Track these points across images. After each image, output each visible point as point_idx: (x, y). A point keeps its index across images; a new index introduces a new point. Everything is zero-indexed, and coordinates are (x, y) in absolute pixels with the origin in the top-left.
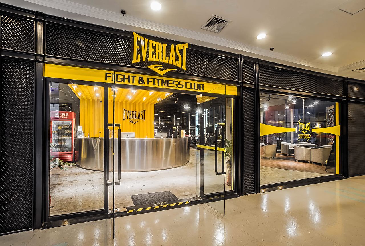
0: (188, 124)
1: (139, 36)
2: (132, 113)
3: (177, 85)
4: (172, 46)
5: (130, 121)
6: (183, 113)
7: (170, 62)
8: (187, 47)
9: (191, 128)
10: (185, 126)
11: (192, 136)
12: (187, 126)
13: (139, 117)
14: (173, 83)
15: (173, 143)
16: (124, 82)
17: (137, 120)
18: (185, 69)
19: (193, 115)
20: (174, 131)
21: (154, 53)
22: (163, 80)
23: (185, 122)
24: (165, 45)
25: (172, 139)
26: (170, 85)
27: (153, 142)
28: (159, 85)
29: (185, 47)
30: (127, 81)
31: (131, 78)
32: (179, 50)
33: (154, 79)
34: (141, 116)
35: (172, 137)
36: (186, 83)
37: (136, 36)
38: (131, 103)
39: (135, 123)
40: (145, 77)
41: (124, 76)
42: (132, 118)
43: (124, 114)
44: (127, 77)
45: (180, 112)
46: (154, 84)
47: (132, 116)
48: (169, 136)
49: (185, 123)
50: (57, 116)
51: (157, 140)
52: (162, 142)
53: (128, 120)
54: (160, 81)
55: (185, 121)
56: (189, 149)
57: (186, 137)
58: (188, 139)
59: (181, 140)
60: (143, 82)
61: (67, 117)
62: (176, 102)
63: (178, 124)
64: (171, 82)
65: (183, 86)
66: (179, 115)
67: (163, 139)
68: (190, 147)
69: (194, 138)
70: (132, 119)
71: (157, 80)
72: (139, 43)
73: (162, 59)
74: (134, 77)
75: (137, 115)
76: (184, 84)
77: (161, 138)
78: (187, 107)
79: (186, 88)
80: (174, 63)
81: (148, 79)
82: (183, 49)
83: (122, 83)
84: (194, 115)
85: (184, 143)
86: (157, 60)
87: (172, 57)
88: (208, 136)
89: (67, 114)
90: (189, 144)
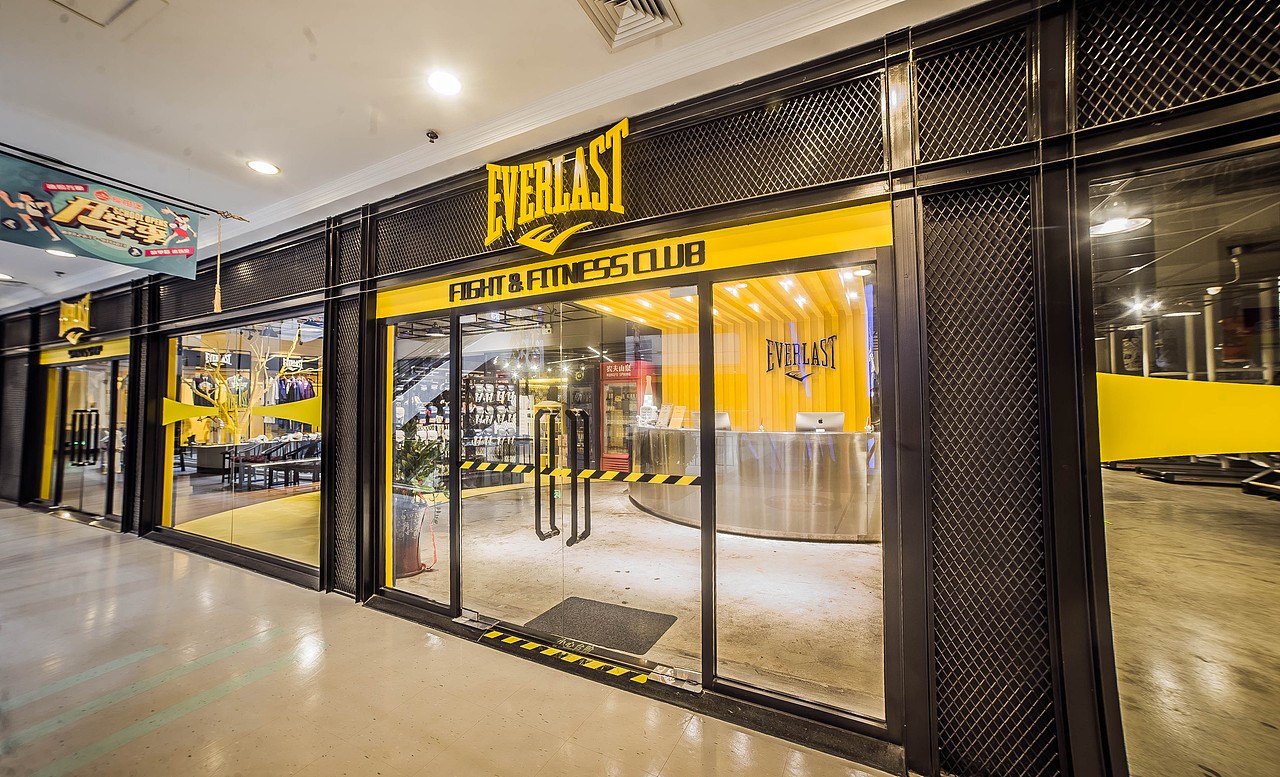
2: (792, 348)
3: (607, 271)
5: (788, 374)
13: (815, 358)
14: (596, 267)
16: (484, 296)
17: (808, 369)
21: (532, 198)
26: (587, 276)
28: (556, 284)
30: (487, 293)
31: (495, 283)
33: (542, 271)
34: (822, 356)
36: (636, 256)
39: (801, 380)
40: (522, 271)
41: (482, 281)
42: (793, 363)
43: (769, 354)
44: (486, 282)
46: (545, 285)
47: (792, 360)
50: (610, 372)
53: (781, 372)
60: (520, 288)
61: (628, 374)
64: (590, 266)
65: (625, 268)
70: (794, 368)
71: (551, 272)
74: (499, 280)
75: (809, 355)
76: (629, 261)
79: (636, 271)
81: (528, 273)
87: (581, 188)
89: (628, 367)
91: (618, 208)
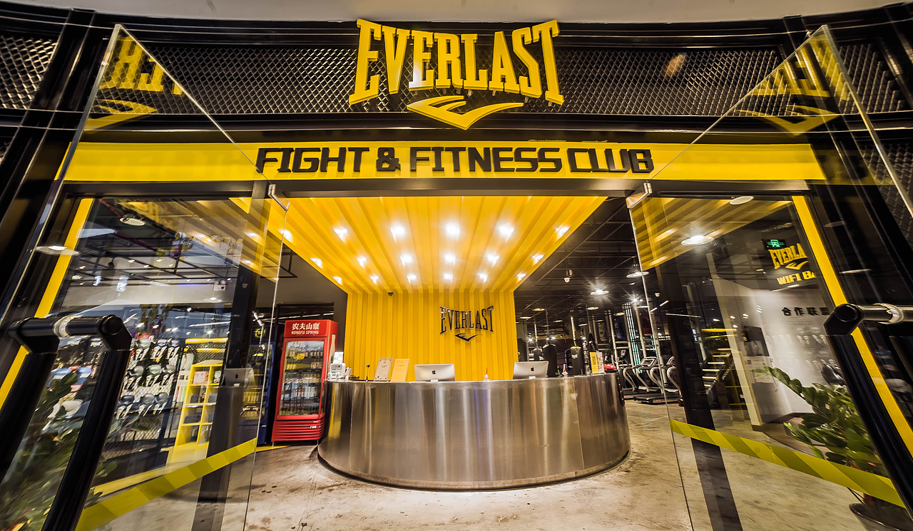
0: (608, 337)
1: (377, 28)
2: (461, 315)
3: (534, 163)
4: (499, 37)
5: (457, 336)
6: (593, 308)
7: (496, 85)
8: (556, 32)
9: (617, 345)
10: (603, 342)
11: (625, 367)
12: (607, 342)
13: (478, 323)
14: (518, 158)
15: (571, 392)
16: (324, 170)
17: (473, 332)
18: (560, 100)
19: (619, 314)
20: (575, 357)
22: (473, 152)
23: (602, 333)
24: (470, 39)
25: (566, 381)
26: (504, 165)
27: (510, 391)
28: (457, 169)
29: (546, 34)
30: (332, 167)
31: (350, 156)
32: (526, 47)
33: (438, 151)
34: (483, 321)
35: (565, 373)
36: (571, 153)
37: (366, 28)
38: (457, 292)
39: (468, 340)
40: (402, 150)
41: (326, 151)
42: (461, 326)
43: (442, 319)
44: (334, 153)
45: (584, 307)
46: (439, 168)
47: (461, 323)
48: (552, 372)
49: (601, 336)
50: (296, 330)
51: (520, 385)
52: (538, 391)
53: (452, 333)
54: (464, 156)
55: (600, 331)
56: (621, 403)
57: (609, 371)
58: (616, 377)
59: (592, 381)
60: (395, 166)
61: (315, 332)
62: (567, 280)
63: (584, 338)
64: (511, 154)
65: (558, 163)
66: (582, 316)
67: (538, 383)
68: (625, 397)
69: (629, 371)
70: (462, 331)
71: (450, 154)
72: (378, 45)
73: (464, 77)
74: (358, 152)
75: (473, 320)
76: (563, 155)
77: (531, 378)
78: (599, 291)
79: (574, 168)
80: (511, 86)
81: (414, 151)
82: (540, 39)
83: (317, 175)
84: (622, 314)
85: (604, 387)
86: (443, 82)
87: (502, 68)
88: (670, 366)
89: (316, 326)
90: (618, 389)
91: (555, 96)
